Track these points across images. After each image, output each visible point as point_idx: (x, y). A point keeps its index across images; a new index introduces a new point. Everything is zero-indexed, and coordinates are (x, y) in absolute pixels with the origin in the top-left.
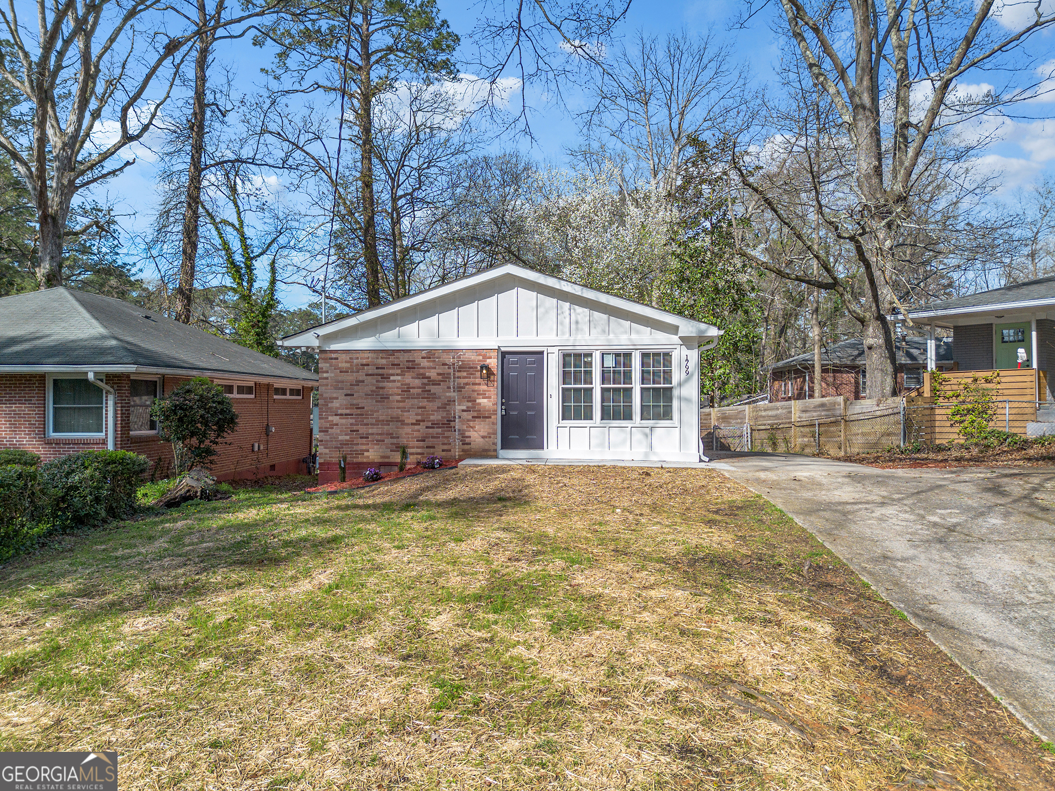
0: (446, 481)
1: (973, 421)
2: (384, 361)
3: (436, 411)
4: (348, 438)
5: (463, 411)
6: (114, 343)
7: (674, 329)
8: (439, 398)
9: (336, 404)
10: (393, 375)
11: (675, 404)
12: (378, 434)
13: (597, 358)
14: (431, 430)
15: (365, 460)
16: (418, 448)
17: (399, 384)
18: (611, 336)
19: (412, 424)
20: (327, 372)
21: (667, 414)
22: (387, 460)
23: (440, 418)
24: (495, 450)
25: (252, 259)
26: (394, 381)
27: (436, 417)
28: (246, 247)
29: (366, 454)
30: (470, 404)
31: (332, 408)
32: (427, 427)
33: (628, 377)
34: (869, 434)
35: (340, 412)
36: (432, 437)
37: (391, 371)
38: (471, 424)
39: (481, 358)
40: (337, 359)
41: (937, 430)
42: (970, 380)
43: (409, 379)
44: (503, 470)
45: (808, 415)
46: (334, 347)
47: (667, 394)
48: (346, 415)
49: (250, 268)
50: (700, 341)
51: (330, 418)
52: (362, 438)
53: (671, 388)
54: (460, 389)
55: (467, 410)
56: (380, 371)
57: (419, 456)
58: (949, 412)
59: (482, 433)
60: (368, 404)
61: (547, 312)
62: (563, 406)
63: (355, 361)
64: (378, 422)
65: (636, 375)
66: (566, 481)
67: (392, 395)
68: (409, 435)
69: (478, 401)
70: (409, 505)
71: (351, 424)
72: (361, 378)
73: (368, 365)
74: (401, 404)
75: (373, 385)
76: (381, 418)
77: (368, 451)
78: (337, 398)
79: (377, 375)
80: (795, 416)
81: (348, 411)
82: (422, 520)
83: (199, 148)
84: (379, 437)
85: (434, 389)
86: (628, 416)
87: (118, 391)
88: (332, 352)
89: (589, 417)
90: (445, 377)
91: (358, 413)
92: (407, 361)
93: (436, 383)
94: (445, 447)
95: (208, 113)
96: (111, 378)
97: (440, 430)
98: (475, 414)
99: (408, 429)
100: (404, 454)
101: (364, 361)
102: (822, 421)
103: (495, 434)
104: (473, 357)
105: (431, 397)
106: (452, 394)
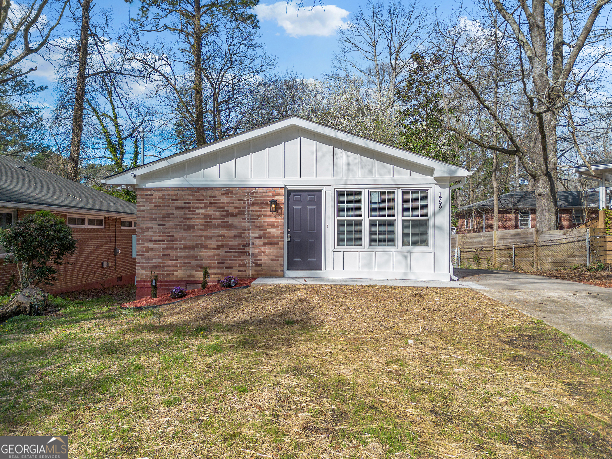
2: (190, 197)
3: (234, 238)
4: (160, 260)
5: (256, 238)
7: (430, 171)
8: (236, 227)
9: (150, 232)
10: (198, 208)
11: (430, 231)
12: (185, 257)
13: (366, 194)
14: (229, 254)
15: (174, 279)
16: (218, 268)
17: (203, 216)
18: (378, 177)
19: (214, 249)
20: (143, 206)
21: (423, 241)
22: (192, 279)
23: (236, 244)
24: (282, 271)
25: (123, 139)
26: (199, 214)
27: (234, 243)
28: (119, 132)
29: (175, 273)
30: (261, 233)
31: (147, 236)
32: (226, 252)
33: (391, 211)
34: (557, 256)
35: (154, 239)
36: (230, 260)
37: (196, 206)
38: (263, 249)
39: (270, 194)
40: (151, 195)
41: (608, 253)
43: (211, 212)
44: (290, 289)
45: (505, 241)
46: (149, 185)
47: (424, 224)
48: (159, 241)
49: (121, 145)
50: (451, 181)
51: (146, 244)
52: (171, 260)
53: (427, 220)
54: (253, 220)
55: (259, 238)
56: (187, 206)
57: (219, 276)
59: (271, 257)
60: (178, 233)
61: (324, 156)
62: (338, 234)
63: (166, 197)
64: (186, 247)
65: (398, 210)
66: (347, 302)
67: (197, 225)
68: (211, 258)
69: (268, 230)
71: (163, 249)
72: (171, 211)
73: (177, 200)
74: (204, 233)
75: (181, 217)
76: (188, 244)
77: (177, 271)
78: (152, 228)
79: (184, 208)
80: (494, 243)
81: (160, 238)
83: (83, 63)
84: (186, 260)
85: (231, 220)
86: (392, 243)
88: (147, 189)
89: (359, 243)
90: (241, 210)
91: (169, 239)
92: (210, 197)
93: (233, 215)
94: (241, 268)
95: (90, 40)
97: (236, 254)
98: (266, 241)
99: (210, 253)
100: (206, 273)
101: (174, 197)
102: (517, 246)
103: (282, 257)
104: (264, 194)
105: (230, 227)
106: (247, 224)
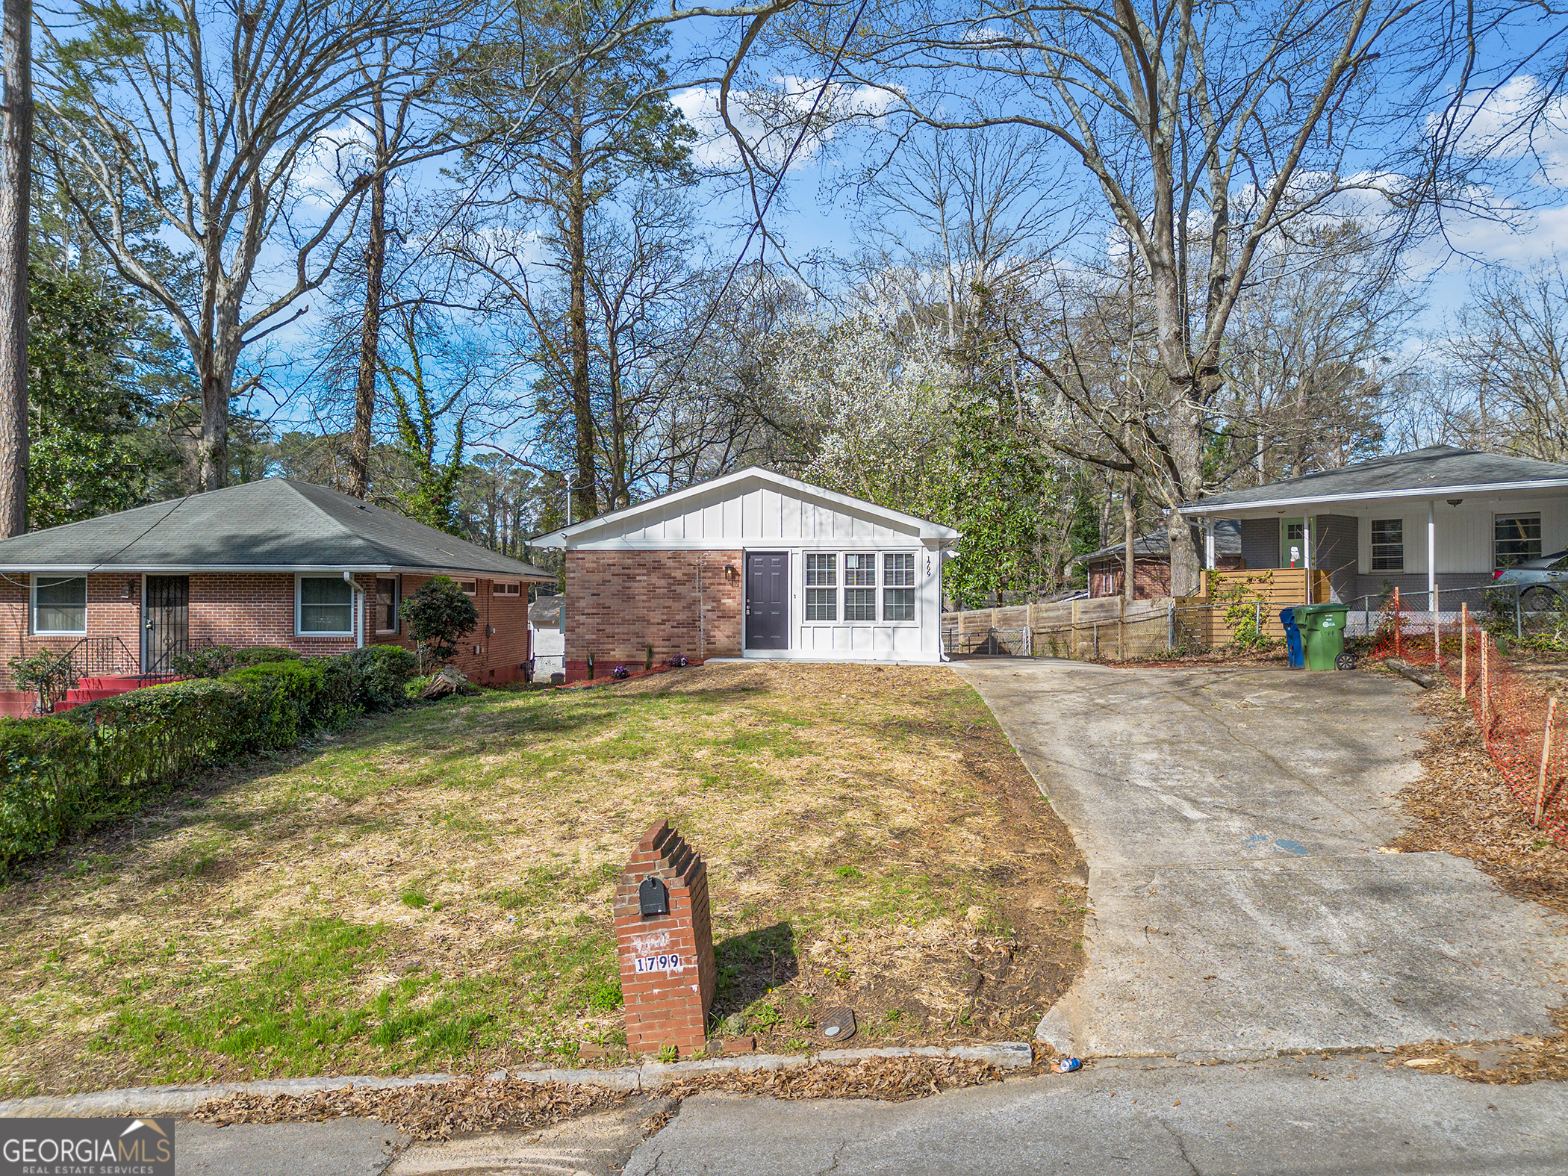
0: (694, 676)
1: (1247, 624)
2: (630, 561)
3: (681, 611)
4: (594, 637)
5: (708, 611)
6: (360, 542)
7: (915, 532)
8: (685, 598)
9: (582, 604)
10: (639, 575)
11: (917, 605)
12: (624, 633)
13: (840, 558)
14: (676, 630)
15: (612, 659)
16: (663, 647)
17: (645, 584)
18: (855, 538)
19: (658, 624)
20: (574, 572)
21: (909, 615)
22: (633, 659)
23: (685, 617)
24: (740, 650)
25: (432, 416)
26: (640, 581)
27: (682, 616)
28: (425, 402)
29: (613, 653)
30: (715, 604)
31: (578, 607)
32: (672, 627)
33: (871, 576)
34: (1143, 637)
36: (678, 637)
37: (637, 572)
38: (716, 624)
39: (726, 558)
40: (584, 559)
41: (1215, 633)
42: (1245, 580)
43: (654, 579)
44: (748, 667)
45: (1088, 616)
46: (581, 547)
47: (909, 595)
48: (593, 614)
49: (429, 428)
50: (942, 544)
51: (577, 617)
52: (608, 637)
53: (913, 590)
54: (705, 589)
55: (712, 610)
56: (627, 571)
57: (665, 655)
58: (1225, 613)
59: (726, 633)
60: (614, 604)
61: (791, 513)
62: (807, 606)
63: (601, 561)
64: (624, 621)
65: (879, 577)
66: (804, 675)
67: (638, 595)
68: (655, 636)
69: (723, 601)
70: (663, 694)
71: (598, 624)
72: (607, 578)
73: (614, 565)
74: (647, 604)
75: (620, 585)
76: (627, 617)
77: (614, 650)
78: (584, 598)
79: (623, 575)
80: (1075, 618)
81: (594, 611)
82: (678, 703)
83: (376, 287)
84: (625, 637)
85: (679, 589)
86: (871, 617)
87: (367, 590)
88: (579, 552)
89: (833, 617)
90: (690, 577)
91: (604, 612)
92: (653, 562)
93: (682, 583)
94: (691, 646)
95: (388, 242)
96: (358, 577)
97: (685, 630)
98: (720, 614)
99: (654, 629)
100: (651, 653)
102: (1100, 623)
103: (740, 634)
104: (718, 557)
105: (677, 597)
106: (697, 594)
